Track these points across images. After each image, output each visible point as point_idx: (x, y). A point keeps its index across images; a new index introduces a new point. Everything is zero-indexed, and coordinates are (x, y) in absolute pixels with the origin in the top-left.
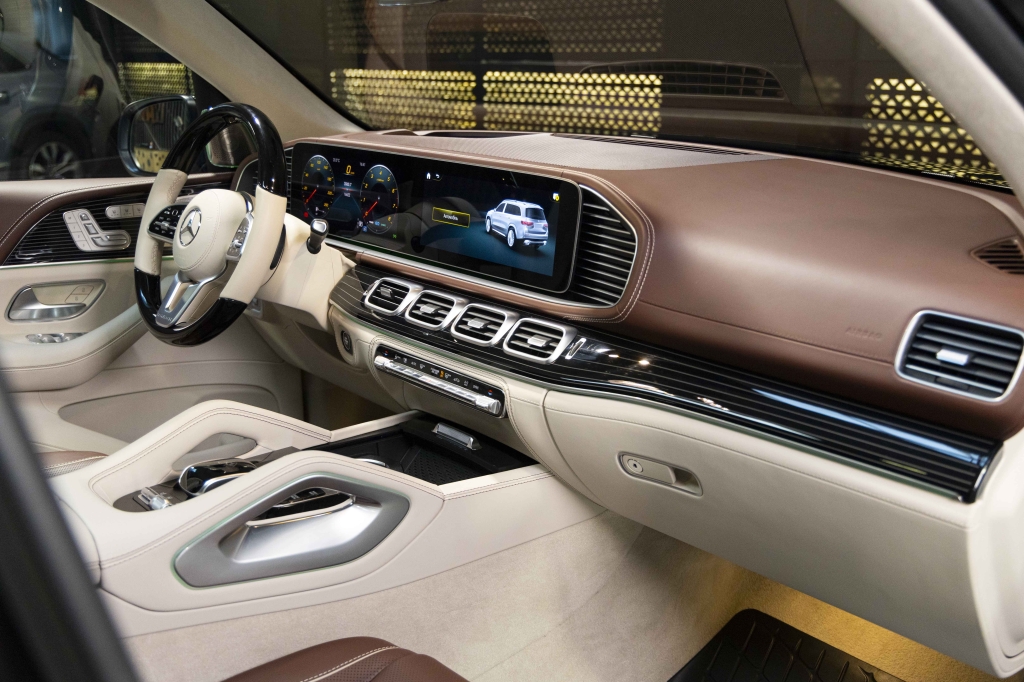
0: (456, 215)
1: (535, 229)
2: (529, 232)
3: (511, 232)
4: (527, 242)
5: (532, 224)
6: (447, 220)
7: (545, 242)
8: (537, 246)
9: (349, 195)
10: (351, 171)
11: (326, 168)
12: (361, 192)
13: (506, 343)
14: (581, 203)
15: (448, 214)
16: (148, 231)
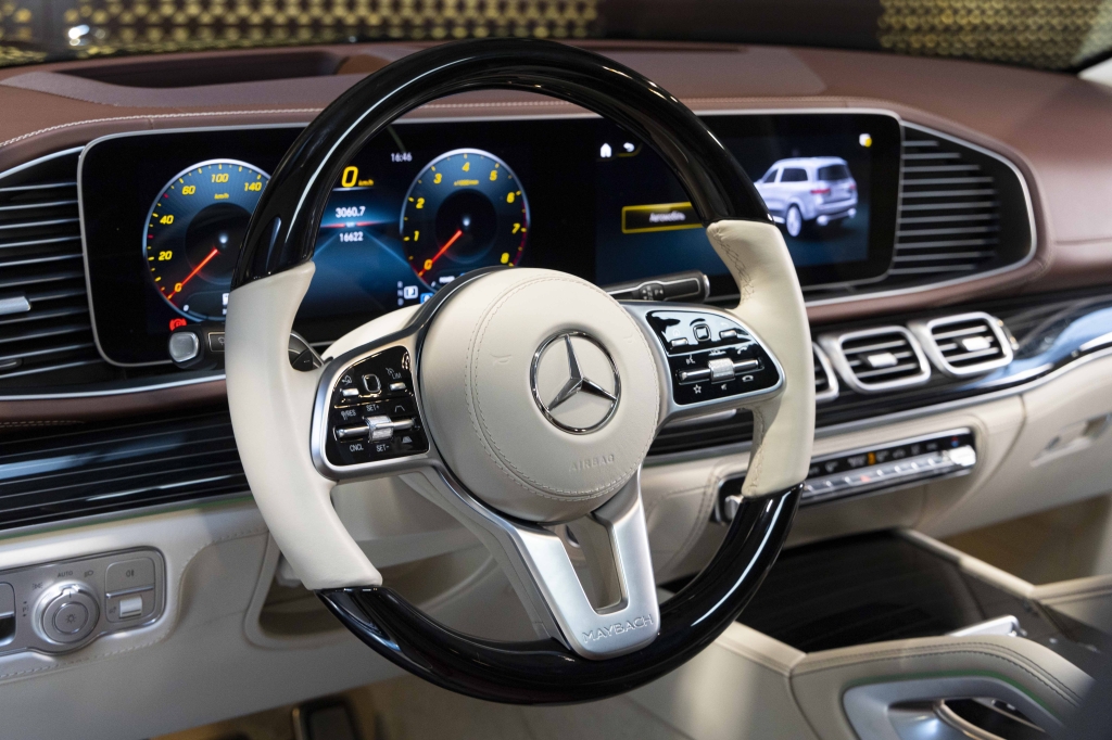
0: (679, 211)
1: (834, 196)
2: (825, 203)
3: (792, 213)
4: (822, 220)
5: (827, 192)
6: (659, 224)
7: (852, 212)
8: (839, 221)
9: (358, 237)
10: (360, 178)
11: (256, 187)
12: (402, 219)
13: (944, 364)
14: (902, 143)
15: (660, 212)
16: (323, 467)
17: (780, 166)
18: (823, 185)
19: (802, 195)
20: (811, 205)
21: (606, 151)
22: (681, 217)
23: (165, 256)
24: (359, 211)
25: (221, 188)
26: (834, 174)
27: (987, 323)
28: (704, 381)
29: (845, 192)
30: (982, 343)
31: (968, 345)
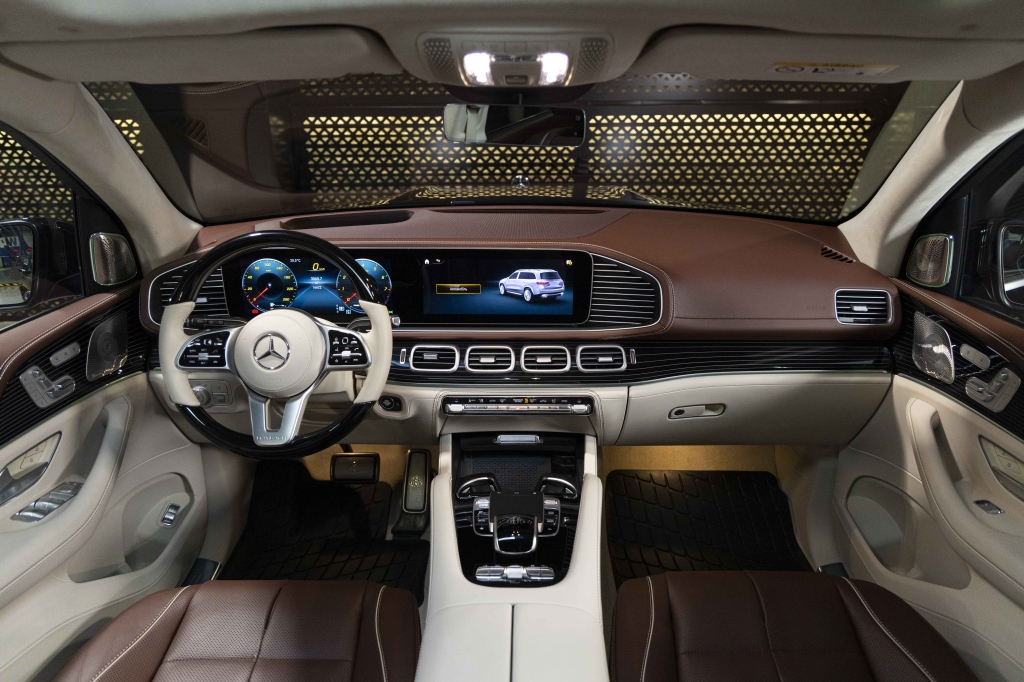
1: (551, 286)
2: (546, 289)
4: (544, 296)
5: (547, 283)
6: (454, 292)
7: (562, 294)
8: (555, 297)
9: (320, 288)
10: (320, 267)
11: (281, 269)
12: (337, 283)
13: (579, 365)
14: (593, 264)
15: (455, 287)
16: (177, 366)
17: (519, 272)
18: (544, 281)
19: (532, 284)
20: (538, 289)
21: (427, 261)
22: (465, 289)
23: (250, 289)
24: (320, 278)
25: (268, 268)
26: (550, 276)
27: (620, 350)
28: (339, 358)
29: (558, 285)
30: (610, 359)
31: (601, 359)
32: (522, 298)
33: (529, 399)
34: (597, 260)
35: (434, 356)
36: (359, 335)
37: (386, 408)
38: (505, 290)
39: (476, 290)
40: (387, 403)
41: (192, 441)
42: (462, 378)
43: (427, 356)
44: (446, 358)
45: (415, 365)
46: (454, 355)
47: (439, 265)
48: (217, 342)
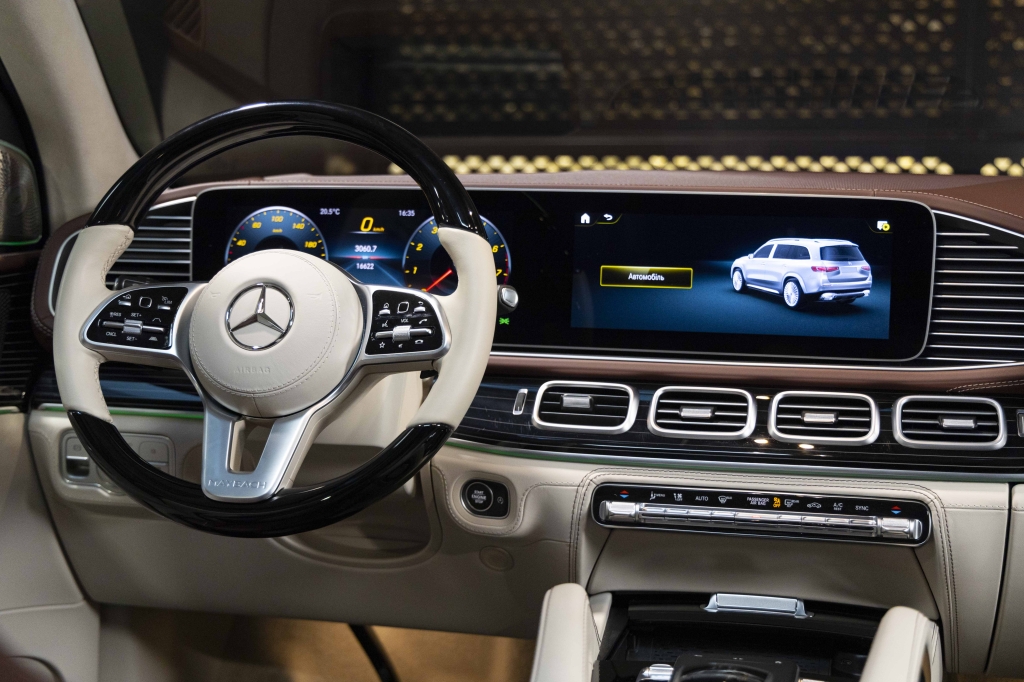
0: (659, 273)
1: (842, 275)
2: (831, 281)
3: (790, 286)
4: (827, 296)
5: (835, 269)
6: (637, 282)
7: (866, 293)
8: (851, 299)
9: (370, 266)
10: (373, 226)
11: (301, 226)
12: (405, 257)
13: (899, 434)
14: (935, 234)
15: (639, 273)
16: (83, 342)
17: (775, 243)
18: (828, 264)
19: (802, 271)
20: (814, 282)
21: (585, 218)
22: (662, 279)
24: (372, 249)
25: (277, 225)
26: (842, 255)
27: (994, 409)
28: (388, 339)
29: (857, 273)
30: (970, 423)
31: (947, 423)
32: (778, 299)
33: (782, 498)
34: (945, 223)
35: (584, 401)
36: (434, 300)
37: (476, 509)
38: (744, 282)
39: (682, 279)
40: (479, 497)
41: (87, 597)
42: (640, 443)
43: (569, 400)
44: (609, 406)
45: (542, 417)
46: (626, 402)
47: (609, 228)
48: (163, 304)
